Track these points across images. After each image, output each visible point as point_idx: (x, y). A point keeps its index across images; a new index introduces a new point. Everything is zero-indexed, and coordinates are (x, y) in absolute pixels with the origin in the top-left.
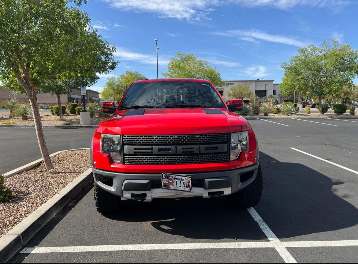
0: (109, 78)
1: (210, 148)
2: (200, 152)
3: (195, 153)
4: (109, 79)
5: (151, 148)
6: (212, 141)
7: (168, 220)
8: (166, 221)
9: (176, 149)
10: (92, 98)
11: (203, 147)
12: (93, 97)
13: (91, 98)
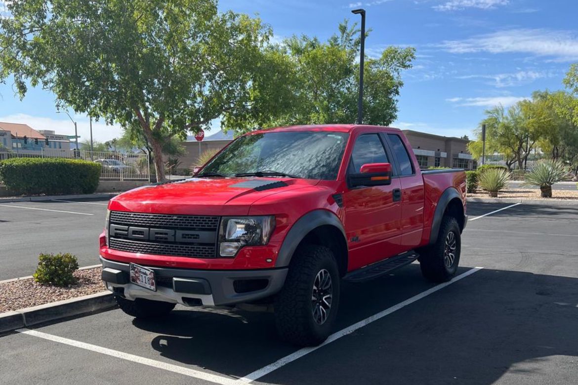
0: (489, 110)
1: (190, 236)
2: (175, 239)
3: (169, 240)
4: (489, 112)
5: (127, 229)
6: (198, 226)
7: (180, 337)
8: (178, 338)
9: (149, 232)
10: (460, 154)
11: (180, 233)
12: (462, 152)
13: (458, 155)
